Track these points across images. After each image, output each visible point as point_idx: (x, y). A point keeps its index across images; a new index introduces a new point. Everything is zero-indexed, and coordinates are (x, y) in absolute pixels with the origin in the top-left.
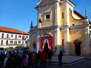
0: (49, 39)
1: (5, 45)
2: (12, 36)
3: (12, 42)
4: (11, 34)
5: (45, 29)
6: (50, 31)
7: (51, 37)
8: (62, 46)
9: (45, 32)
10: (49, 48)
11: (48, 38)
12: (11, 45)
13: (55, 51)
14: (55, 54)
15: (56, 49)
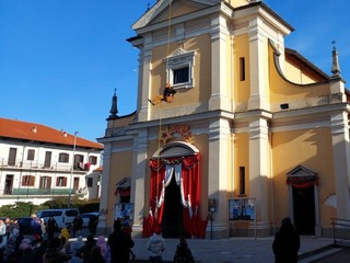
0: (184, 168)
2: (31, 156)
3: (28, 181)
4: (28, 148)
5: (169, 126)
6: (190, 135)
7: (191, 157)
8: (238, 193)
9: (169, 136)
10: (186, 202)
11: (181, 161)
12: (28, 193)
13: (211, 218)
14: (208, 229)
15: (213, 209)
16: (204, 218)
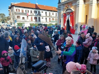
0: (70, 16)
1: (49, 22)
2: (53, 14)
3: (53, 19)
4: (52, 12)
5: (67, 3)
6: (72, 6)
7: (72, 13)
9: (67, 7)
10: (71, 25)
11: (70, 14)
12: (53, 22)
13: (76, 29)
14: (75, 32)
15: (76, 27)
16: (75, 30)
